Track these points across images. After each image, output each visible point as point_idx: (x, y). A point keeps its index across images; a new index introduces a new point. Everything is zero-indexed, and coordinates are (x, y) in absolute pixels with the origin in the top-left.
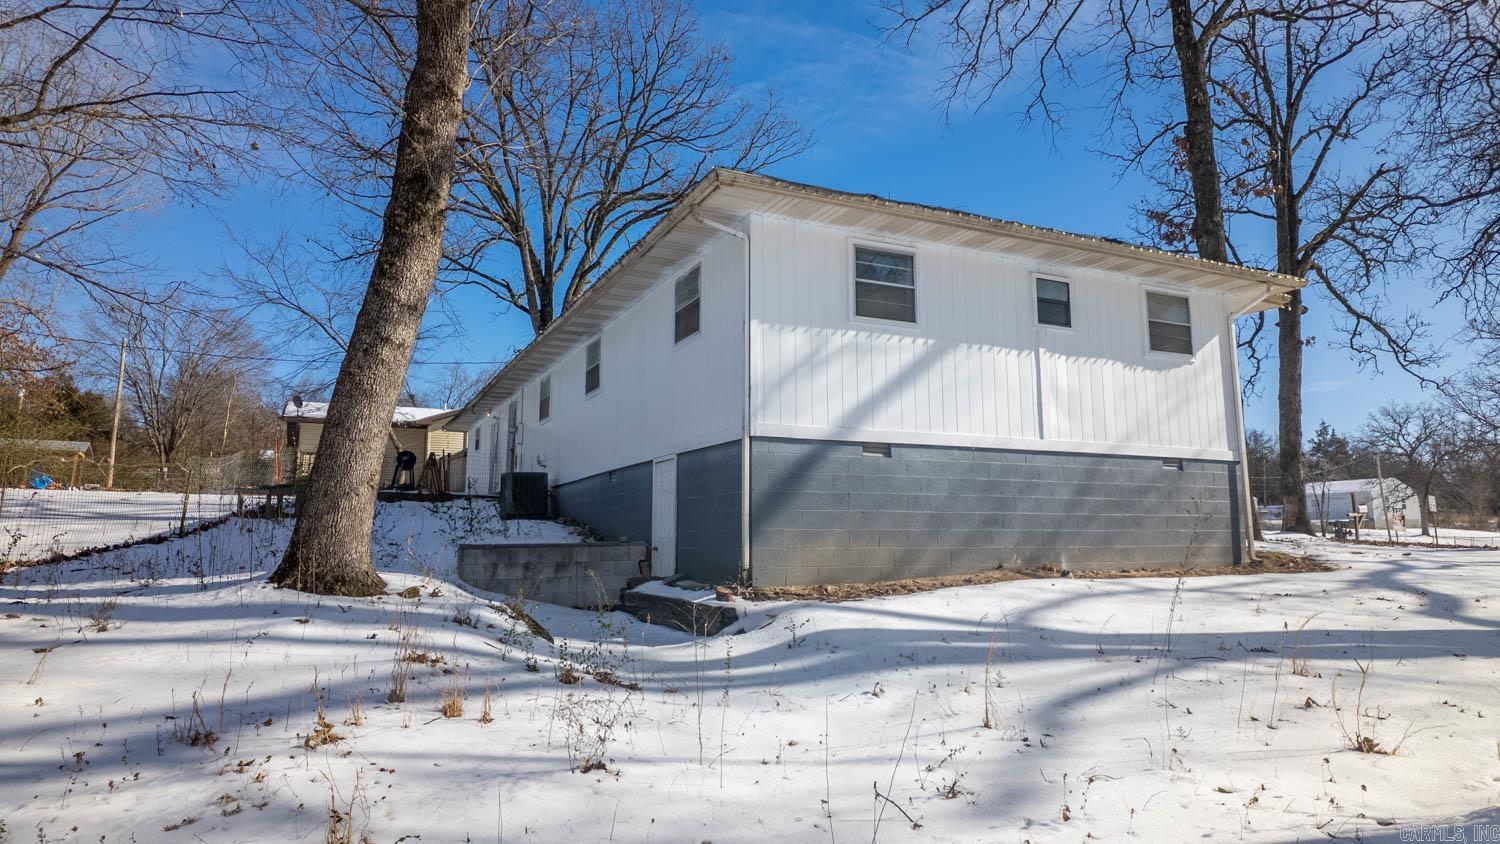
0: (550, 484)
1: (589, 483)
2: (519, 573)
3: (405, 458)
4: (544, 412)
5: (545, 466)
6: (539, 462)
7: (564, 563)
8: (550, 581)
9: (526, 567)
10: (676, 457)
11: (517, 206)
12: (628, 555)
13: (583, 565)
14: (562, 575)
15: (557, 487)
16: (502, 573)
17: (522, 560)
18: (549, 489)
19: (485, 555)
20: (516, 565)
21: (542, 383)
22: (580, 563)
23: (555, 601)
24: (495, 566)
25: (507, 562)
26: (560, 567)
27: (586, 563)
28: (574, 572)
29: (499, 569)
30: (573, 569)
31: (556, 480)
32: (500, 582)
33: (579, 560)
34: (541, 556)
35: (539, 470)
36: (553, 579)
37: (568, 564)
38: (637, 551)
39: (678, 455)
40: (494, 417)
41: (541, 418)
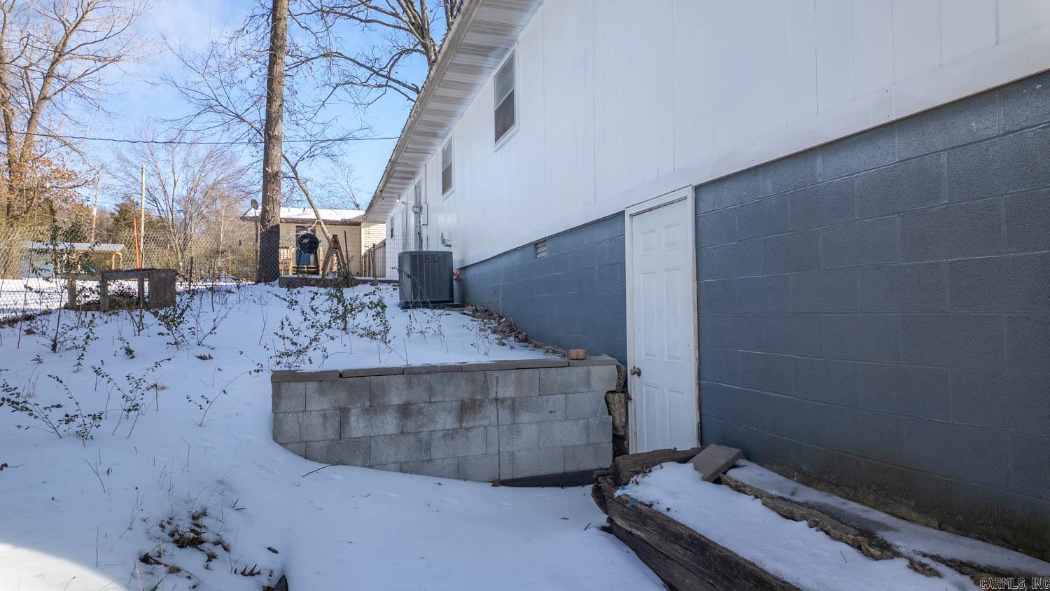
0: (456, 266)
1: (505, 261)
2: (389, 424)
3: (306, 241)
4: (447, 183)
5: (450, 246)
6: (443, 241)
7: (475, 401)
8: (449, 435)
9: (405, 411)
10: (690, 194)
11: (422, 9)
12: (587, 381)
13: (509, 402)
14: (471, 424)
15: (463, 269)
16: (358, 426)
17: (395, 399)
18: (455, 271)
19: (322, 392)
20: (385, 408)
21: (443, 151)
22: (503, 400)
23: (461, 473)
24: (344, 412)
25: (367, 404)
26: (467, 409)
27: (513, 400)
28: (493, 417)
29: (353, 418)
30: (490, 411)
31: (462, 261)
32: (356, 442)
33: (500, 395)
34: (431, 390)
35: (443, 249)
36: (455, 431)
37: (482, 401)
38: (602, 374)
39: (698, 189)
40: (403, 202)
41: (444, 191)
